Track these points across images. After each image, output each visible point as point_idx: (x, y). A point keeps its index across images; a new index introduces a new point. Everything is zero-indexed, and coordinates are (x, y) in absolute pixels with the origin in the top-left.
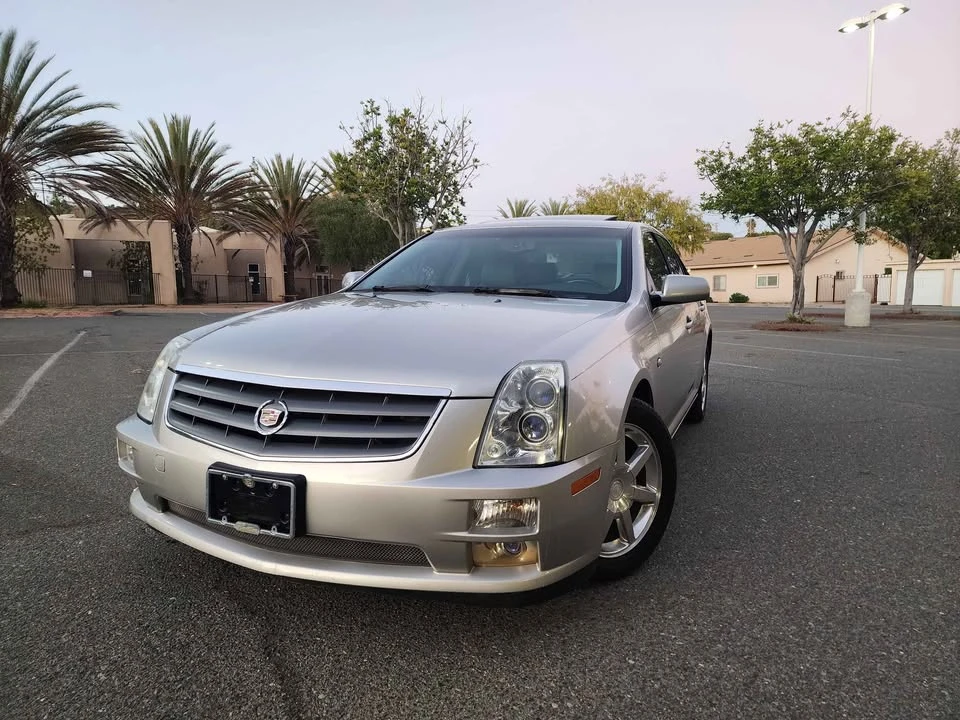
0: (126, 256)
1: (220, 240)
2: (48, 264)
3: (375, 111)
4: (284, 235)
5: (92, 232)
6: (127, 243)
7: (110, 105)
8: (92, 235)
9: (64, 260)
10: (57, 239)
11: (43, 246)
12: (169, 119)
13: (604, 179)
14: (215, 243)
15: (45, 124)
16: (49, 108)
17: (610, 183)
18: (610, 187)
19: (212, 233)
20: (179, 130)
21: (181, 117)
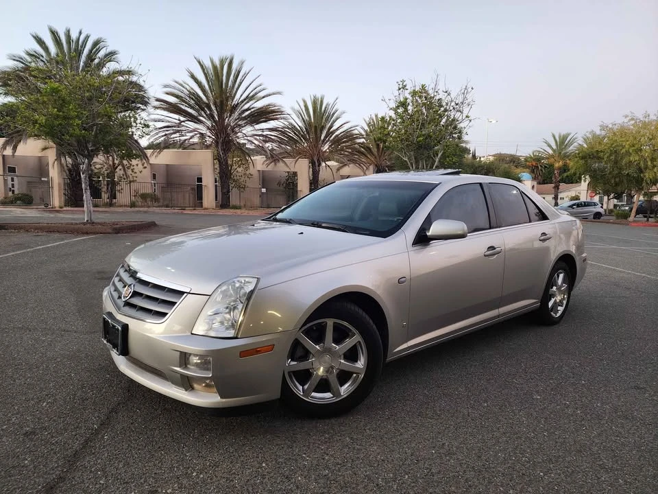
0: (287, 180)
1: (338, 170)
2: (247, 185)
3: (404, 87)
4: (376, 166)
5: (269, 167)
6: (288, 172)
7: (279, 93)
8: (270, 168)
9: (254, 183)
10: (252, 170)
11: (245, 174)
12: (312, 98)
13: (626, 116)
14: (334, 171)
15: (246, 107)
16: (249, 98)
17: (632, 119)
18: (633, 122)
19: (333, 166)
20: (317, 103)
21: (319, 96)
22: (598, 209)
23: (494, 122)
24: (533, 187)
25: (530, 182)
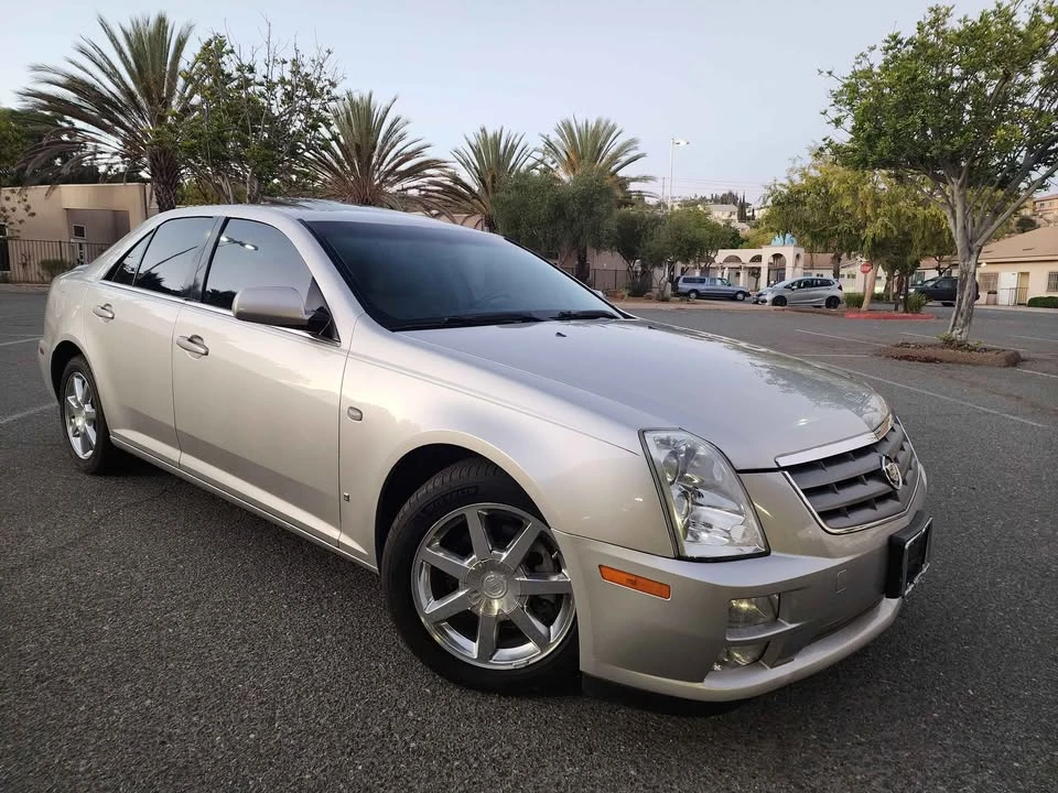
22: (833, 291)
23: (683, 143)
24: (798, 256)
25: (792, 248)
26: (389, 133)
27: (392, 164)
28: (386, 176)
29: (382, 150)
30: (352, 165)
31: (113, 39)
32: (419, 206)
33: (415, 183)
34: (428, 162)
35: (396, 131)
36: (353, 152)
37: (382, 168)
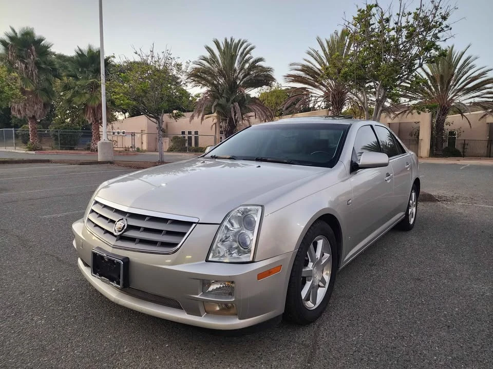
26: (463, 66)
27: (463, 84)
28: (458, 92)
29: (457, 76)
30: (436, 88)
31: (322, 46)
32: (479, 107)
33: (478, 94)
34: (488, 80)
35: (468, 64)
36: (438, 80)
37: (455, 88)
